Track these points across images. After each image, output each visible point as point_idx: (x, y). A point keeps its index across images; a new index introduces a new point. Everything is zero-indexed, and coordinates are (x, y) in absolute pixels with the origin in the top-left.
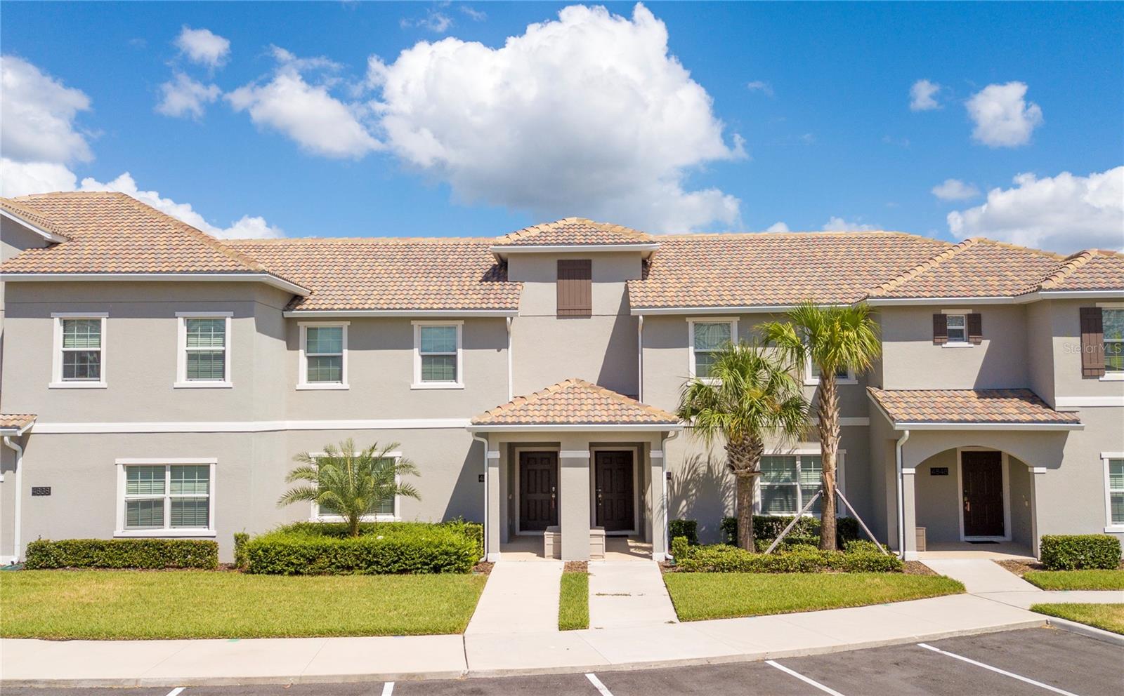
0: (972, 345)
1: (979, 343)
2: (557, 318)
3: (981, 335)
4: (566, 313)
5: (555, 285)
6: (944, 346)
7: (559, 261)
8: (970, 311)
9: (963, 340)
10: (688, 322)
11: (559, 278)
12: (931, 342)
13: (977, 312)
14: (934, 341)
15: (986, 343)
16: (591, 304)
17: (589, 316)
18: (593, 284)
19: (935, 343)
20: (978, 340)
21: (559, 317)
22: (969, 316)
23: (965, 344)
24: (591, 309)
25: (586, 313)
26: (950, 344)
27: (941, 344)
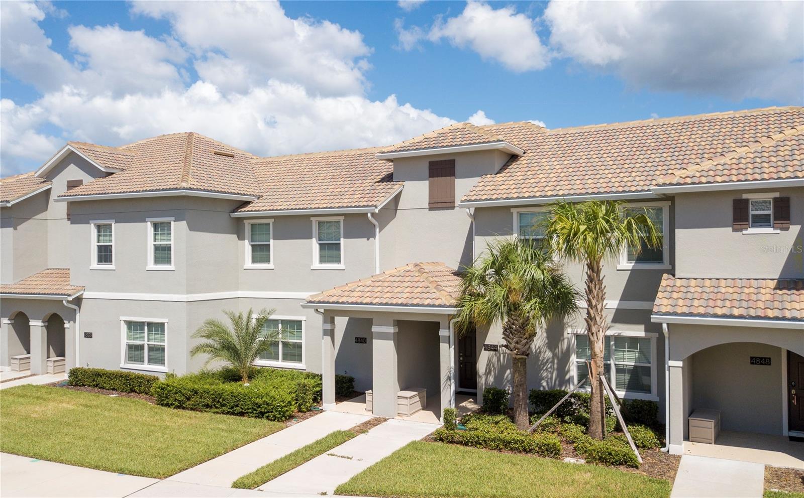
0: (778, 231)
1: (787, 229)
2: (429, 211)
3: (789, 220)
4: (435, 205)
5: (428, 182)
6: (744, 232)
7: (430, 162)
8: (777, 195)
9: (769, 226)
10: (512, 212)
11: (430, 177)
12: (730, 229)
13: (785, 195)
14: (733, 228)
15: (795, 229)
16: (454, 197)
17: (453, 208)
18: (456, 180)
19: (734, 230)
20: (784, 226)
21: (431, 209)
22: (775, 199)
23: (770, 230)
24: (454, 202)
25: (450, 205)
26: (751, 231)
27: (741, 230)
